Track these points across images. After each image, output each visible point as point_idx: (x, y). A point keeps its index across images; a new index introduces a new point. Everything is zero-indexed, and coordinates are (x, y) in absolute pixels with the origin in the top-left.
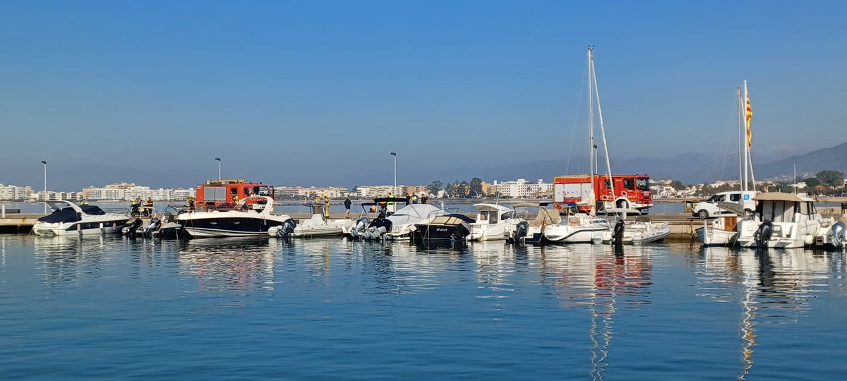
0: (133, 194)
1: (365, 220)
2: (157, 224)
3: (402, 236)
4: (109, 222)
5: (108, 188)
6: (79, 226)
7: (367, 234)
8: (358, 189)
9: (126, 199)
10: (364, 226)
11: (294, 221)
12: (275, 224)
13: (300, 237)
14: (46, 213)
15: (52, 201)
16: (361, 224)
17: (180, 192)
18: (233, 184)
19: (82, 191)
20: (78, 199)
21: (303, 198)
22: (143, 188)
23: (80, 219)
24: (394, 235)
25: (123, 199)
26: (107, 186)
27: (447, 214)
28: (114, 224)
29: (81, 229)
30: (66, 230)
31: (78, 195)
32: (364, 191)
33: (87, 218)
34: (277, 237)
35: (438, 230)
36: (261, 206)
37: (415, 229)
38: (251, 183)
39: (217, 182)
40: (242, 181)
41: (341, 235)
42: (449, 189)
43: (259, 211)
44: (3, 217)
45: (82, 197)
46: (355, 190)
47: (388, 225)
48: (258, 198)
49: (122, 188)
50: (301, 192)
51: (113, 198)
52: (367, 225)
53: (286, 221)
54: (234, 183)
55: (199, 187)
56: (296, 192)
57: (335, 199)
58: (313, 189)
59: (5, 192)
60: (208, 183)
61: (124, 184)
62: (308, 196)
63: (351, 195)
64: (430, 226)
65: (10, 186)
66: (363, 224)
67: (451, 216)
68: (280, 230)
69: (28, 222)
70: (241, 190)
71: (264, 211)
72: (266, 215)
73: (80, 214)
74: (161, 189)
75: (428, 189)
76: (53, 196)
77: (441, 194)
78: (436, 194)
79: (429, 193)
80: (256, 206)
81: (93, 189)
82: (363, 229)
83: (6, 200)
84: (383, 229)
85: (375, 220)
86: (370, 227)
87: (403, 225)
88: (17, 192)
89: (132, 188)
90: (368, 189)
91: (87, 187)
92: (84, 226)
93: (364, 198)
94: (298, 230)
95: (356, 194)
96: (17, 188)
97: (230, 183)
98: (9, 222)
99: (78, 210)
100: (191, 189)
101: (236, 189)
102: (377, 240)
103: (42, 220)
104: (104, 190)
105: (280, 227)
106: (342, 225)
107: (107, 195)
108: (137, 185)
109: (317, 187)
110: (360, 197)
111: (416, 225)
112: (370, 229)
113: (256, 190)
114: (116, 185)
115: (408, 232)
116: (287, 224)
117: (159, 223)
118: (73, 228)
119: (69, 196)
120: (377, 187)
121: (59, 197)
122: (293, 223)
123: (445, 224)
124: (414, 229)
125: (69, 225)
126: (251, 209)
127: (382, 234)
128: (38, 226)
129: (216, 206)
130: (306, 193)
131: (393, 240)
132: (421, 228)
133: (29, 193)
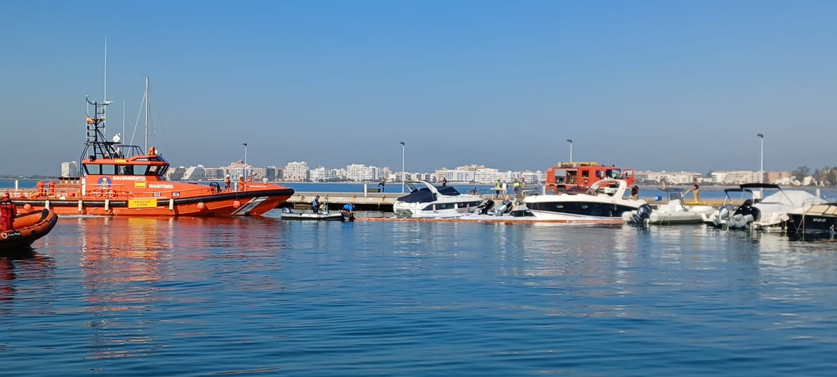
0: (482, 176)
1: (729, 207)
2: (508, 206)
3: (771, 226)
4: (464, 203)
5: (459, 170)
6: (434, 206)
7: (732, 222)
8: (713, 174)
9: (475, 181)
10: (728, 213)
11: (650, 207)
12: (629, 209)
13: (657, 224)
14: (403, 194)
15: (409, 181)
16: (724, 211)
17: (528, 175)
18: (584, 167)
19: (435, 173)
20: (432, 181)
21: (653, 182)
22: (492, 170)
23: (436, 199)
24: (762, 224)
25: (473, 181)
26: (458, 168)
27: (825, 202)
28: (468, 205)
29: (437, 209)
30: (423, 210)
31: (432, 176)
32: (720, 177)
33: (442, 199)
34: (630, 223)
35: (815, 220)
36: (613, 189)
37: (788, 218)
38: (603, 166)
39: (568, 164)
40: (593, 163)
41: (698, 222)
42: (817, 175)
43: (611, 195)
44: (366, 195)
45: (434, 178)
46: (709, 175)
47: (756, 213)
48: (611, 182)
49: (472, 170)
50: (651, 177)
51: (464, 180)
52: (732, 213)
53: (642, 206)
54: (585, 165)
55: (550, 170)
56: (645, 176)
57: (687, 184)
58: (664, 174)
59: (367, 173)
60: (559, 165)
61: (474, 166)
62: (659, 181)
63: (706, 180)
64: (806, 216)
65: (371, 167)
66: (727, 211)
67: (830, 204)
68: (634, 216)
69: (388, 201)
70: (592, 174)
71: (615, 196)
72: (617, 200)
73: (436, 194)
74: (510, 172)
75: (793, 175)
76: (408, 177)
77: (807, 181)
78: (801, 180)
79: (794, 180)
80: (608, 190)
81: (445, 171)
82: (726, 217)
83: (367, 180)
84: (749, 217)
85: (740, 207)
86: (735, 214)
87: (774, 214)
88: (377, 173)
89: (482, 170)
90: (724, 174)
91: (440, 168)
92: (439, 207)
93: (720, 184)
94: (654, 216)
95: (710, 180)
96: (377, 169)
97: (582, 165)
98: (371, 201)
99: (434, 190)
100: (539, 172)
101: (588, 171)
102: (743, 228)
103: (401, 199)
104: (455, 172)
105: (635, 212)
106: (702, 212)
107: (458, 177)
108: (486, 167)
109: (669, 171)
110: (715, 183)
111: (789, 215)
112: (736, 216)
113: (609, 173)
114: (466, 167)
115: (779, 222)
116: (642, 210)
117: (509, 205)
118: (429, 208)
119: (423, 177)
120: (734, 173)
121: (414, 177)
122: (648, 209)
123: (823, 214)
124: (786, 218)
125: (425, 205)
126: (603, 193)
127: (749, 223)
128: (397, 206)
129: (567, 188)
130: (657, 178)
131: (761, 229)
132: (795, 218)
133: (387, 175)
